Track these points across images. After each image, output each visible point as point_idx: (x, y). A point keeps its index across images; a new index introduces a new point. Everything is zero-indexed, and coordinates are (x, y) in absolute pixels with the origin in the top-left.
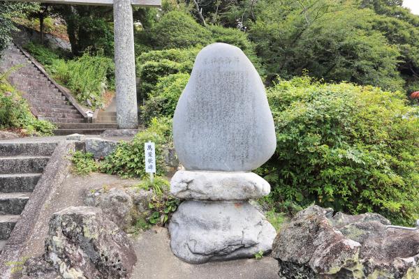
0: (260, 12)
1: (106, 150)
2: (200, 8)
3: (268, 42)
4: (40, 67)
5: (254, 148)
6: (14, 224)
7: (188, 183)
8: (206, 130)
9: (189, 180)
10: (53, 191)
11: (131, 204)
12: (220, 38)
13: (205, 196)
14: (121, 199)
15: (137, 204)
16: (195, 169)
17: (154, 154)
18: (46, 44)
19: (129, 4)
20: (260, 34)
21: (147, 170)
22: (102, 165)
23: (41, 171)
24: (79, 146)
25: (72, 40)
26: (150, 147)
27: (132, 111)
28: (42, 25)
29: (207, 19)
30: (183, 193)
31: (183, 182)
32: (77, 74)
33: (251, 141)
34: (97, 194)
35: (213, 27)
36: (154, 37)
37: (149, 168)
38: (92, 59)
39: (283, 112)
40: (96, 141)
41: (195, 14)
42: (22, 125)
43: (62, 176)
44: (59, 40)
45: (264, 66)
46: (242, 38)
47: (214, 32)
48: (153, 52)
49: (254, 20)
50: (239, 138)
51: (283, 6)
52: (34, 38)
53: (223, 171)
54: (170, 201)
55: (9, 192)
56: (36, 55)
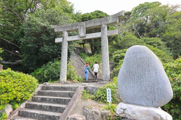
0: (167, 29)
1: (94, 90)
2: (138, 32)
3: (173, 40)
4: (82, 60)
5: (158, 95)
6: (60, 117)
7: (124, 110)
8: (132, 84)
9: (124, 108)
10: (74, 105)
11: (100, 116)
12: (148, 42)
13: (132, 118)
14: (96, 113)
15: (102, 116)
16: (127, 103)
17: (110, 94)
18: (84, 52)
19: (106, 36)
20: (168, 38)
21: (108, 101)
22: (93, 96)
23: (72, 97)
24: (85, 88)
25: (92, 50)
26: (109, 90)
27: (108, 74)
28: (84, 46)
29: (142, 36)
30: (122, 114)
31: (121, 109)
32: (92, 61)
33: (156, 91)
34: (88, 109)
35: (144, 38)
36: (120, 45)
37: (108, 100)
38: (97, 55)
39: (179, 75)
40: (91, 87)
41: (136, 35)
42: (74, 79)
43: (78, 100)
44: (88, 50)
45: (172, 51)
46: (159, 41)
47: (145, 40)
48: (119, 51)
49: (164, 33)
50: (149, 89)
51: (179, 24)
52: (81, 51)
53: (142, 105)
54: (117, 117)
55: (61, 104)
56: (81, 56)
